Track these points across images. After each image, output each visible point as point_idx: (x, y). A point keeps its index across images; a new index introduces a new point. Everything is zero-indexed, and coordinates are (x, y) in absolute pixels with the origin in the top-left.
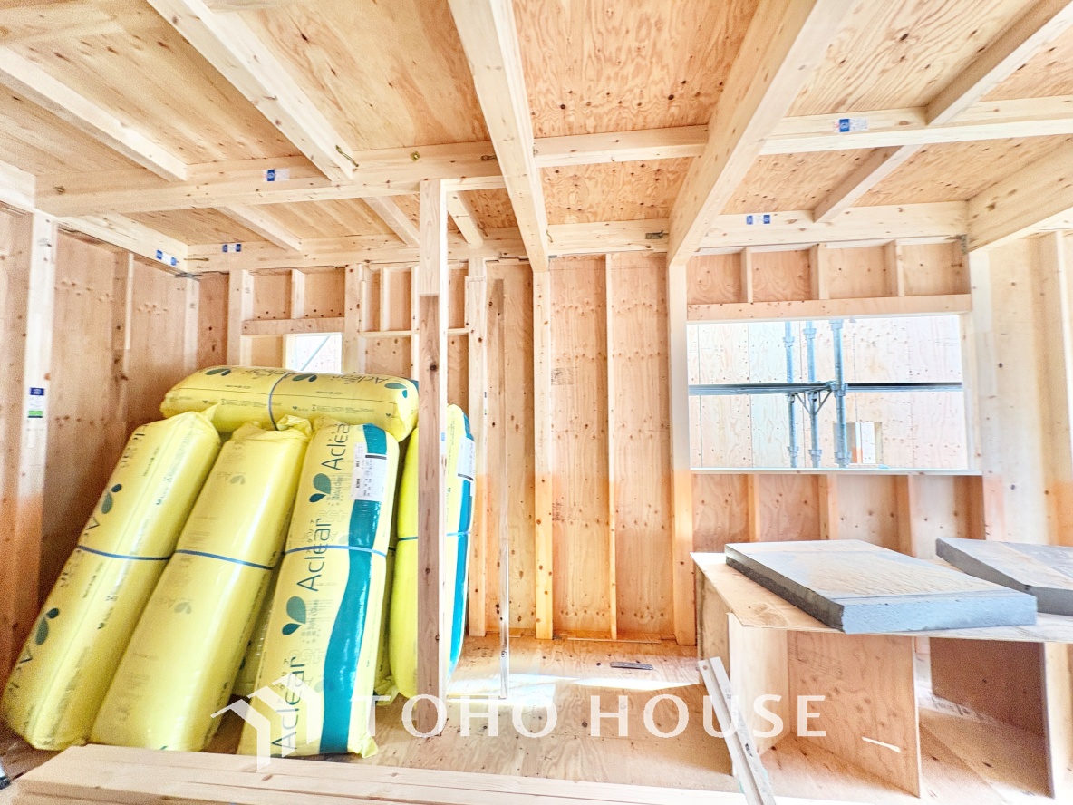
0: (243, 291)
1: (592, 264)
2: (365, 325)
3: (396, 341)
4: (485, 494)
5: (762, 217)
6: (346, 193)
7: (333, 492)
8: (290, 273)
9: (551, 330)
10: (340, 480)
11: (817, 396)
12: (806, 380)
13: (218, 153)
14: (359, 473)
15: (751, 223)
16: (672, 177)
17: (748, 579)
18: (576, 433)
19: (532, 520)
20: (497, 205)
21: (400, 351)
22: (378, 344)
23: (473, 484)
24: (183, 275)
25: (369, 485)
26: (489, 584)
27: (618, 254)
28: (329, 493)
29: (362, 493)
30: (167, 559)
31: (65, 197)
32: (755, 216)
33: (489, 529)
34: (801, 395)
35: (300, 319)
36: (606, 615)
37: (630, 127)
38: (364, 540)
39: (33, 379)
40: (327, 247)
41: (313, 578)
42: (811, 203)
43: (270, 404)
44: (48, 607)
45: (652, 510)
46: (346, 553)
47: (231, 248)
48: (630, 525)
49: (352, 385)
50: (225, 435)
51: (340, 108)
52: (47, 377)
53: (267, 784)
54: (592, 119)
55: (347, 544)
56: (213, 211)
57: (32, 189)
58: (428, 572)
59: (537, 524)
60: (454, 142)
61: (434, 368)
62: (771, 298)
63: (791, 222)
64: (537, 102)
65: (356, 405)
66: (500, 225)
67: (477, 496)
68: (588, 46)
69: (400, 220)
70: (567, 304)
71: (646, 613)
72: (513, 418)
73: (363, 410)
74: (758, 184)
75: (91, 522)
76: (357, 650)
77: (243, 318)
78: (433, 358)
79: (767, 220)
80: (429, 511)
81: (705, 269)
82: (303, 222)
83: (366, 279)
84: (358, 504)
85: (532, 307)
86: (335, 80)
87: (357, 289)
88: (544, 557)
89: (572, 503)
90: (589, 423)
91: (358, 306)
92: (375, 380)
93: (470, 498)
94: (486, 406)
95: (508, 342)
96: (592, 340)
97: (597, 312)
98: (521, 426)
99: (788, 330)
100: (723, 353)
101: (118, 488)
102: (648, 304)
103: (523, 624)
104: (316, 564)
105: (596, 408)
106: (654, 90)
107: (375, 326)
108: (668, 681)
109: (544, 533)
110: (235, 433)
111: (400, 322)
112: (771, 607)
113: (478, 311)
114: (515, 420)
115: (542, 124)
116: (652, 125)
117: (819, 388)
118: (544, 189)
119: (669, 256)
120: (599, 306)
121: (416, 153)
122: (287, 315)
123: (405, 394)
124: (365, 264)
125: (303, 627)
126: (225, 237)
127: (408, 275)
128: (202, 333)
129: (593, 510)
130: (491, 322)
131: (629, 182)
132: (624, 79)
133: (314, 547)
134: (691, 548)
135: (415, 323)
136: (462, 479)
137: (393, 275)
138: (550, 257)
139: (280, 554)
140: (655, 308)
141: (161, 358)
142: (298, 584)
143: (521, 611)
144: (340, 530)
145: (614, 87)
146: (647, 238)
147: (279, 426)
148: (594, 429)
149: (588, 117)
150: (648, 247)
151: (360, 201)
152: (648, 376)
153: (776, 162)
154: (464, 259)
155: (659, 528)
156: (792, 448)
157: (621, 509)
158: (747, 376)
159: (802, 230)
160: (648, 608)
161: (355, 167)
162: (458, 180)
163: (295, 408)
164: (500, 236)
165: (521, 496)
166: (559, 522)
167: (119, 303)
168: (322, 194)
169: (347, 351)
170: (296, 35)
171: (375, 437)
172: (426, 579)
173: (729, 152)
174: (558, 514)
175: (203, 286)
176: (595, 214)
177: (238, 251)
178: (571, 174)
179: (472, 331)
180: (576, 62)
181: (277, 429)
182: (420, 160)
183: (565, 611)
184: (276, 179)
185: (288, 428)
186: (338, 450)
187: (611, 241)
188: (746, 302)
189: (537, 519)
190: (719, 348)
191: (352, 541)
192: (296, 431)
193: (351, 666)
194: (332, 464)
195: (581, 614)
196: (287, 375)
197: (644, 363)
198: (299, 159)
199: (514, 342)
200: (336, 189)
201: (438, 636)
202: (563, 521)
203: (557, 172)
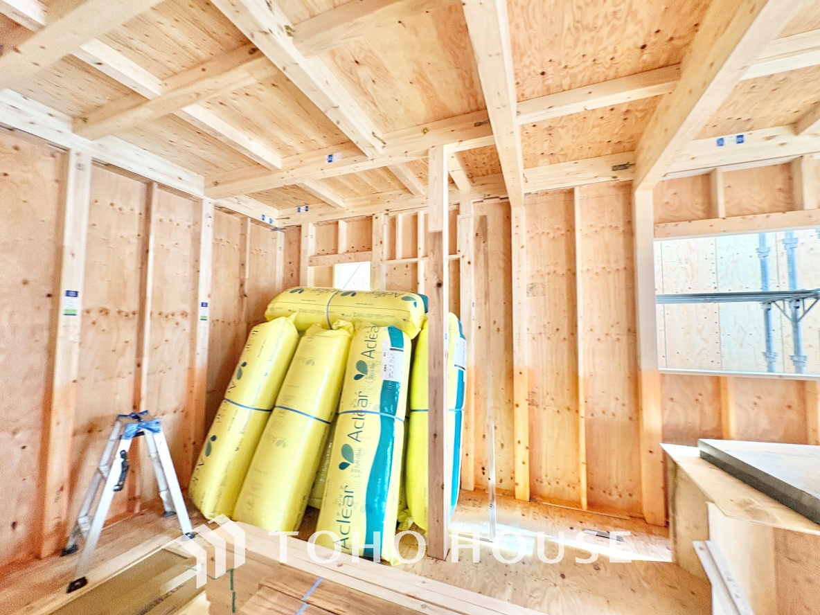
0: (309, 237)
1: (562, 197)
2: (386, 254)
3: (407, 266)
4: (473, 380)
5: (735, 138)
6: (376, 165)
7: (369, 373)
8: (337, 223)
9: (527, 252)
10: (373, 365)
11: (800, 304)
12: (785, 288)
13: (299, 149)
14: (386, 361)
15: (722, 145)
16: (639, 115)
17: (726, 474)
18: (548, 335)
19: (511, 403)
20: (483, 159)
21: (410, 273)
22: (395, 269)
23: (465, 372)
24: (276, 229)
25: (393, 370)
26: (477, 451)
27: (585, 187)
28: (366, 374)
29: (388, 376)
30: (270, 411)
31: (219, 187)
32: (726, 138)
33: (476, 408)
34: (780, 303)
35: (343, 254)
36: (577, 488)
37: (602, 79)
38: (389, 409)
39: (203, 298)
40: (362, 203)
41: (357, 432)
42: (793, 118)
43: (328, 312)
44: (211, 434)
45: (620, 403)
46: (378, 417)
47: (303, 208)
48: (599, 414)
49: (379, 298)
50: (301, 333)
51: (376, 106)
52: (209, 296)
53: (340, 569)
54: (568, 78)
55: (378, 411)
56: (295, 187)
57: (202, 185)
58: (436, 437)
59: (515, 407)
60: (454, 116)
61: (440, 285)
62: (746, 212)
63: (769, 138)
64: (520, 74)
65: (382, 312)
66: (485, 173)
67: (468, 382)
68: (568, 20)
69: (411, 179)
70: (540, 231)
71: (614, 491)
72: (495, 322)
73: (387, 316)
74: (731, 108)
75: (231, 385)
76: (386, 487)
77: (309, 255)
78: (438, 278)
79: (740, 140)
80: (436, 391)
81: (673, 191)
82: (347, 187)
83: (386, 222)
84: (385, 382)
85: (511, 236)
86: (375, 87)
87: (380, 231)
88: (522, 433)
89: (545, 391)
90: (559, 327)
91: (381, 242)
92: (394, 295)
93: (463, 383)
94: (473, 314)
95: (492, 263)
96: (562, 258)
97: (566, 236)
98: (502, 329)
99: (762, 241)
100: (688, 266)
101: (244, 364)
102: (614, 226)
103: (504, 486)
104: (359, 423)
105: (566, 315)
106: (629, 44)
107: (392, 256)
108: (639, 553)
109: (521, 414)
110: (307, 331)
111: (410, 252)
112: (757, 503)
113: (467, 241)
114: (497, 324)
115: (524, 90)
116: (625, 73)
117: (803, 296)
118: (522, 141)
119: (635, 183)
120: (568, 231)
121: (426, 129)
122: (336, 252)
123: (415, 304)
124: (386, 212)
125: (352, 466)
126: (301, 203)
127: (415, 217)
128: (285, 266)
129: (565, 399)
130: (477, 249)
131: (599, 125)
132: (600, 40)
133: (358, 411)
134: (660, 439)
135: (421, 253)
136: (458, 368)
137: (404, 218)
138: (526, 194)
139: (336, 414)
140: (621, 229)
141: (264, 283)
142: (349, 435)
143: (503, 475)
144: (374, 401)
145: (589, 50)
146: (613, 170)
147: (334, 327)
148: (565, 332)
149: (564, 77)
150: (615, 177)
151: (385, 169)
152: (615, 287)
153: (754, 85)
154: (456, 202)
155: (627, 419)
156: (768, 353)
157: (590, 400)
158: (715, 285)
159: (782, 144)
160: (616, 488)
161: (383, 145)
162: (457, 144)
163: (343, 315)
164: (484, 182)
165: (502, 384)
166: (534, 407)
167: (243, 249)
168: (362, 166)
169: (374, 274)
170: (352, 62)
171: (396, 335)
172: (434, 442)
173: (705, 85)
174: (533, 400)
175: (287, 235)
176: (565, 155)
177: (307, 211)
178: (546, 126)
179: (463, 257)
180: (556, 36)
181: (331, 329)
182: (428, 133)
183: (540, 480)
184: (333, 161)
185: (339, 328)
186: (372, 344)
187: (579, 176)
188: (717, 217)
189: (515, 403)
190: (684, 261)
191: (382, 409)
192: (344, 330)
193: (382, 497)
194: (368, 354)
195: (554, 484)
196: (337, 292)
197: (611, 276)
198: (348, 145)
199: (496, 263)
200: (371, 162)
201: (443, 485)
202: (537, 406)
203: (534, 126)
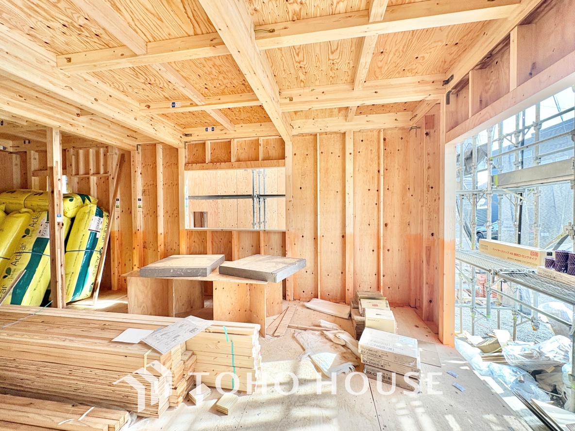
0: (32, 159)
1: (151, 148)
2: (74, 172)
4: (117, 237)
7: (30, 234)
9: (137, 174)
10: (33, 231)
14: (41, 228)
15: (207, 131)
18: (150, 215)
22: (82, 180)
23: (99, 233)
24: (11, 153)
28: (28, 235)
29: (41, 235)
32: (209, 128)
41: (16, 262)
46: (31, 254)
47: (26, 142)
48: (169, 250)
50: (7, 213)
58: (53, 261)
61: (52, 192)
63: (222, 130)
70: (147, 163)
72: (129, 209)
77: (33, 169)
78: (52, 189)
79: (213, 129)
81: (195, 149)
83: (74, 154)
84: (38, 239)
85: (131, 165)
87: (71, 158)
88: (136, 261)
89: (150, 242)
90: (155, 211)
91: (71, 165)
104: (18, 258)
107: (77, 173)
109: (137, 252)
110: (11, 213)
113: (112, 167)
124: (73, 148)
125: (9, 276)
128: (22, 176)
133: (19, 252)
136: (90, 231)
142: (11, 263)
144: (30, 247)
147: (21, 212)
152: (176, 192)
157: (166, 244)
159: (225, 133)
174: (145, 246)
175: (20, 157)
177: (29, 143)
179: (110, 175)
185: (24, 212)
186: (35, 220)
188: (205, 163)
189: (133, 247)
191: (34, 251)
192: (26, 214)
194: (32, 225)
201: (57, 281)
